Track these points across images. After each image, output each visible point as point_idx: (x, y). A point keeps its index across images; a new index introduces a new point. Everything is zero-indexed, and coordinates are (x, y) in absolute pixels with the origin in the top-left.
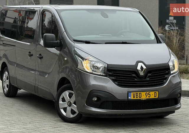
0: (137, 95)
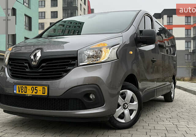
0: (23, 89)
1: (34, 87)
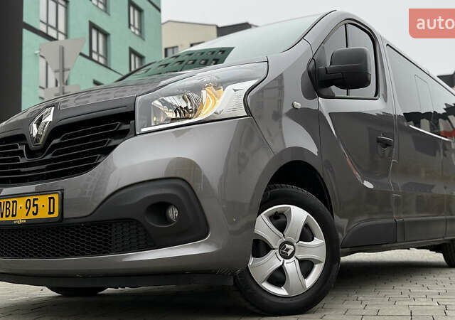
0: (9, 208)
1: (31, 198)
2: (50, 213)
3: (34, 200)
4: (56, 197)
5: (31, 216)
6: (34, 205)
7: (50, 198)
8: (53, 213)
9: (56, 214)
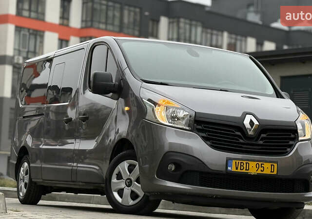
0: (243, 166)
1: (260, 163)
2: (271, 172)
3: (261, 164)
4: (276, 165)
5: (259, 172)
6: (261, 167)
7: (272, 165)
8: (273, 172)
9: (275, 173)
